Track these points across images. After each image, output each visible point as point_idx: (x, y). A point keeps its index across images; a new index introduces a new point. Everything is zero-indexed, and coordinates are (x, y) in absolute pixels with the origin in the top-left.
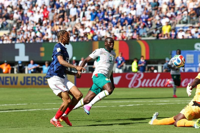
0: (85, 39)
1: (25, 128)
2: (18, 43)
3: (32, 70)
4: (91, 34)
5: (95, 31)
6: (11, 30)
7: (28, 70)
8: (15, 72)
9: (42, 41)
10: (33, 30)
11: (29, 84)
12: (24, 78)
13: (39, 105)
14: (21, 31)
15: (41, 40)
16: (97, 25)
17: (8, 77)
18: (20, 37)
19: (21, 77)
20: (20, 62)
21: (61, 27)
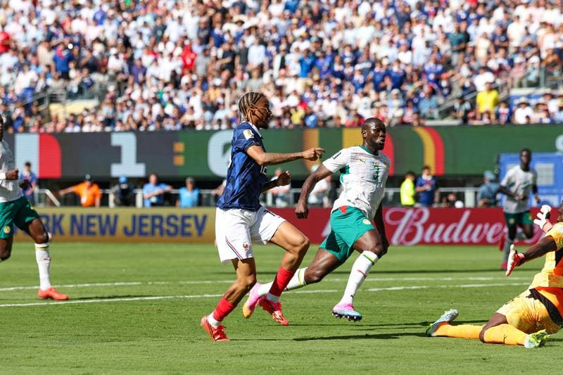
0: (286, 122)
1: (135, 343)
2: (119, 132)
3: (154, 200)
4: (301, 112)
5: (311, 104)
6: (101, 99)
7: (143, 199)
8: (111, 204)
9: (178, 127)
10: (157, 100)
11: (146, 234)
12: (134, 217)
13: (169, 285)
14: (126, 101)
15: (175, 124)
16: (316, 87)
17: (93, 216)
18: (125, 116)
19: (125, 215)
20: (122, 180)
21: (227, 92)
